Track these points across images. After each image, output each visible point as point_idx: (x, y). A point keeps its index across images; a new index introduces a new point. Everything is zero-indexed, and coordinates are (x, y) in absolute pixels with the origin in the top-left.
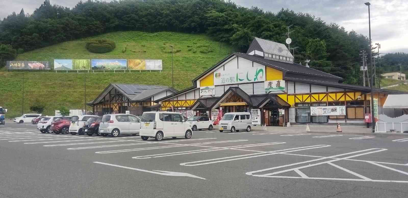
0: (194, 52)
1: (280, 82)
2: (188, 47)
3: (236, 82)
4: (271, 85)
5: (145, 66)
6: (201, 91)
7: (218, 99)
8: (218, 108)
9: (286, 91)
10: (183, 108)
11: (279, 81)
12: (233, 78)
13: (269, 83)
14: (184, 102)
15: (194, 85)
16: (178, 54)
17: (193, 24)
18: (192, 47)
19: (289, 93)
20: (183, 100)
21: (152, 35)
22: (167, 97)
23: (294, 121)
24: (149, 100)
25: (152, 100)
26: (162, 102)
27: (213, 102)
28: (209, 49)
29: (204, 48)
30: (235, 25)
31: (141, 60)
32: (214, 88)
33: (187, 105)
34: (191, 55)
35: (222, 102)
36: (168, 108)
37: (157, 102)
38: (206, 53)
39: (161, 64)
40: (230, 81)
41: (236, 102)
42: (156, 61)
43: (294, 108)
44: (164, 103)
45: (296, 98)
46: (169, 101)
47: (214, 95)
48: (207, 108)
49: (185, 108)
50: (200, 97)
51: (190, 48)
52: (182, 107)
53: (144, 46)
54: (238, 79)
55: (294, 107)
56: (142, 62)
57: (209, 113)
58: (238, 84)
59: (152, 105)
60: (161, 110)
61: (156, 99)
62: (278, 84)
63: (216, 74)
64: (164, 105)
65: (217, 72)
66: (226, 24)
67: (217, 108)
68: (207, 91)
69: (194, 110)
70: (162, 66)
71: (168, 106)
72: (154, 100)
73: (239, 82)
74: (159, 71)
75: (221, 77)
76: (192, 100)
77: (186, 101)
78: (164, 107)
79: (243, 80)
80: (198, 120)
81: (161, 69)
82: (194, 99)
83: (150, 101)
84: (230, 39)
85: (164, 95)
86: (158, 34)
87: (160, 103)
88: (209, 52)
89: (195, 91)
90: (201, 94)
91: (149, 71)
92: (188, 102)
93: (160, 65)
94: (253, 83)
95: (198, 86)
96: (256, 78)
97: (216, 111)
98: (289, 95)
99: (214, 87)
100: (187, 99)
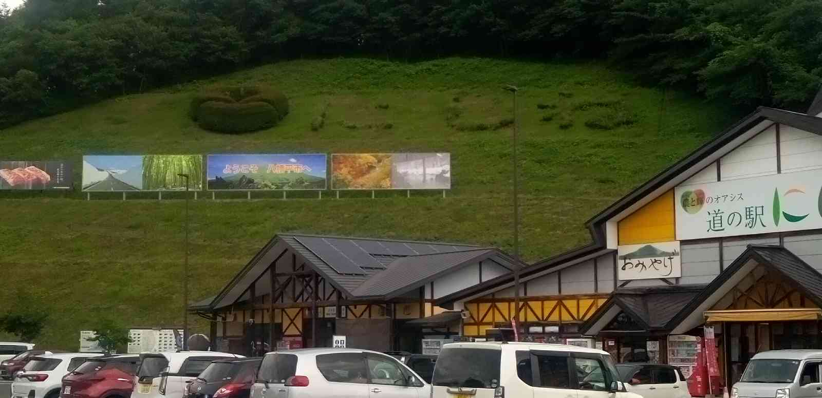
0: (564, 127)
2: (542, 107)
3: (771, 228)
5: (389, 174)
6: (621, 263)
7: (700, 293)
8: (697, 331)
10: (549, 329)
12: (759, 211)
14: (555, 303)
15: (593, 238)
16: (508, 132)
17: (557, 28)
18: (554, 107)
20: (548, 298)
21: (411, 69)
22: (484, 287)
24: (416, 295)
25: (428, 296)
26: (465, 303)
27: (675, 307)
28: (621, 114)
29: (603, 110)
30: (715, 28)
31: (375, 157)
32: (678, 250)
33: (566, 318)
34: (552, 136)
35: (711, 309)
36: (490, 328)
37: (446, 302)
38: (606, 128)
39: (447, 167)
40: (744, 221)
41: (772, 308)
42: (430, 158)
44: (473, 308)
46: (493, 301)
47: (677, 279)
48: (652, 332)
49: (556, 329)
50: (619, 284)
51: (548, 113)
52: (544, 326)
53: (386, 107)
54: (781, 215)
56: (379, 161)
57: (657, 349)
58: (781, 235)
59: (428, 313)
60: (460, 335)
61: (442, 292)
63: (683, 196)
64: (472, 317)
65: (692, 188)
66: (681, 23)
67: (691, 332)
68: (647, 261)
69: (595, 338)
70: (448, 175)
71: (489, 319)
72: (436, 298)
73: (786, 226)
74: (440, 192)
75: (706, 207)
76: (586, 295)
77: (560, 300)
78: (472, 321)
80: (634, 380)
81: (448, 186)
82: (592, 292)
83: (421, 301)
84: (697, 75)
85: (470, 280)
86: (434, 65)
87: (457, 308)
88: (618, 125)
89: (595, 260)
90: (623, 276)
91: (403, 193)
92: (571, 304)
93: (444, 172)
95: (611, 244)
97: (690, 344)
99: (675, 246)
100: (565, 292)
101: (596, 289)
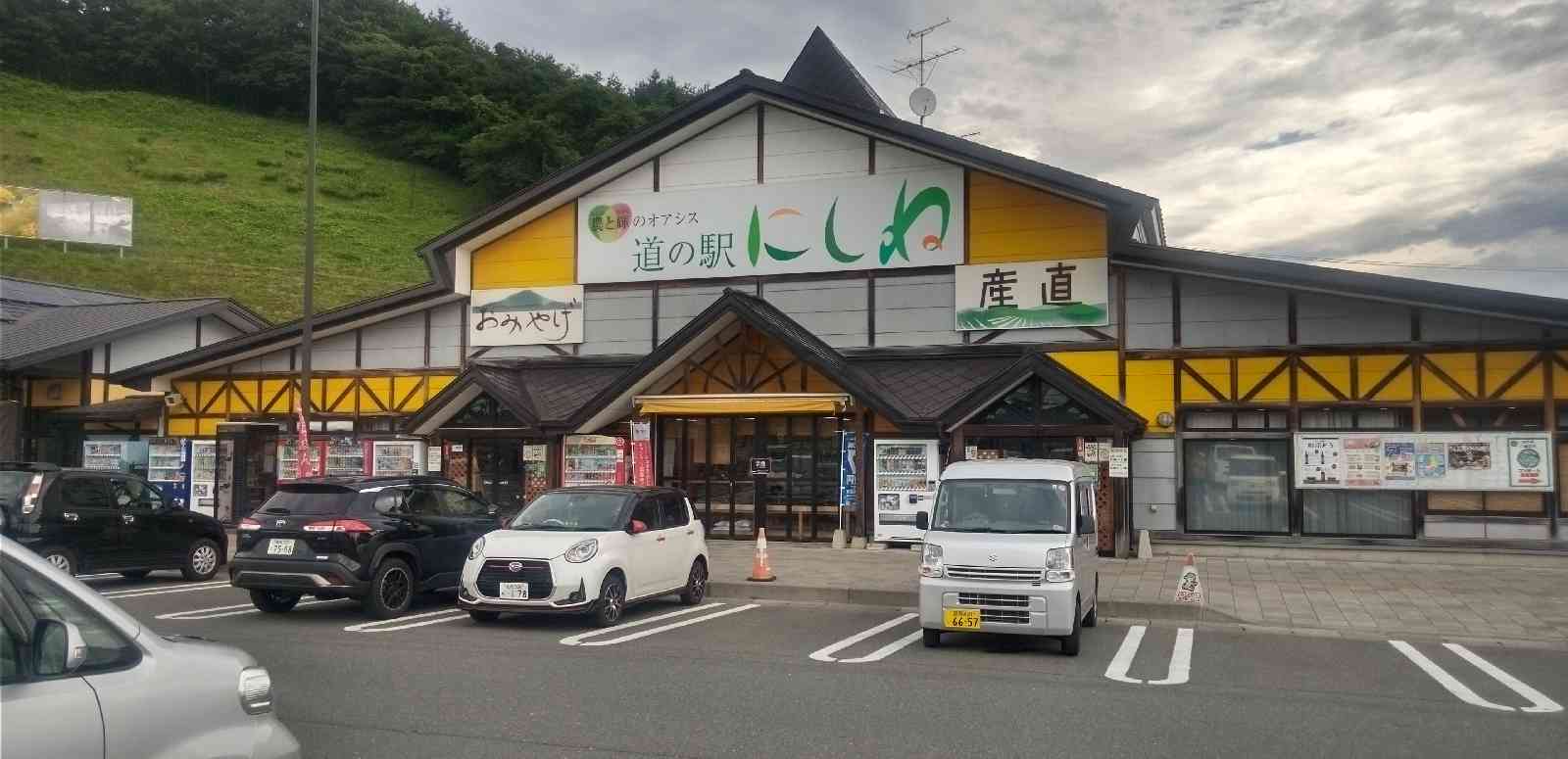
0: (291, 190)
1: (1069, 276)
2: (263, 164)
3: (744, 268)
4: (1006, 294)
5: (34, 218)
6: (475, 319)
7: (628, 370)
8: (614, 428)
9: (1113, 333)
10: (332, 425)
11: (1066, 263)
12: (725, 241)
13: (992, 276)
14: (347, 382)
15: (431, 274)
16: (215, 189)
17: (281, 77)
18: (279, 165)
19: (1132, 345)
20: (335, 375)
21: (74, 96)
22: (200, 356)
23: (1168, 521)
24: (76, 364)
25: (98, 367)
26: (173, 382)
27: (578, 395)
28: (364, 184)
29: (338, 178)
30: (480, 100)
31: (12, 190)
32: (580, 299)
33: (368, 406)
34: (277, 200)
35: (642, 393)
36: (222, 422)
37: (136, 378)
38: (345, 198)
39: (128, 217)
40: (698, 257)
41: (752, 392)
42: (102, 201)
43: (1171, 436)
44: (189, 389)
45: (1186, 379)
46: (229, 378)
47: (576, 346)
48: (543, 429)
49: (348, 425)
50: (470, 353)
51: (273, 171)
52: (324, 420)
53: (33, 136)
54: (763, 250)
55: (1172, 429)
56: (19, 198)
57: (543, 458)
58: (760, 281)
59: (96, 395)
60: (161, 434)
61: (125, 360)
62: (1054, 284)
63: (592, 214)
64: (185, 403)
66: (438, 90)
67: (607, 430)
68: (524, 316)
69: (428, 440)
70: (129, 228)
71: (219, 406)
72: (112, 371)
73: (767, 266)
74: (115, 249)
75: (635, 232)
76: (406, 371)
77: (358, 378)
78: (185, 411)
79: (802, 252)
81: (128, 243)
82: (420, 364)
83: (85, 375)
85: (180, 344)
86: (111, 97)
87: (157, 389)
88: (361, 196)
89: (428, 314)
90: (476, 339)
91: (57, 246)
92: (380, 386)
93: (122, 223)
94: (871, 275)
95: (461, 287)
96: (899, 244)
97: (600, 450)
98: (1136, 355)
99: (576, 293)
100: (368, 365)
101: (427, 360)
